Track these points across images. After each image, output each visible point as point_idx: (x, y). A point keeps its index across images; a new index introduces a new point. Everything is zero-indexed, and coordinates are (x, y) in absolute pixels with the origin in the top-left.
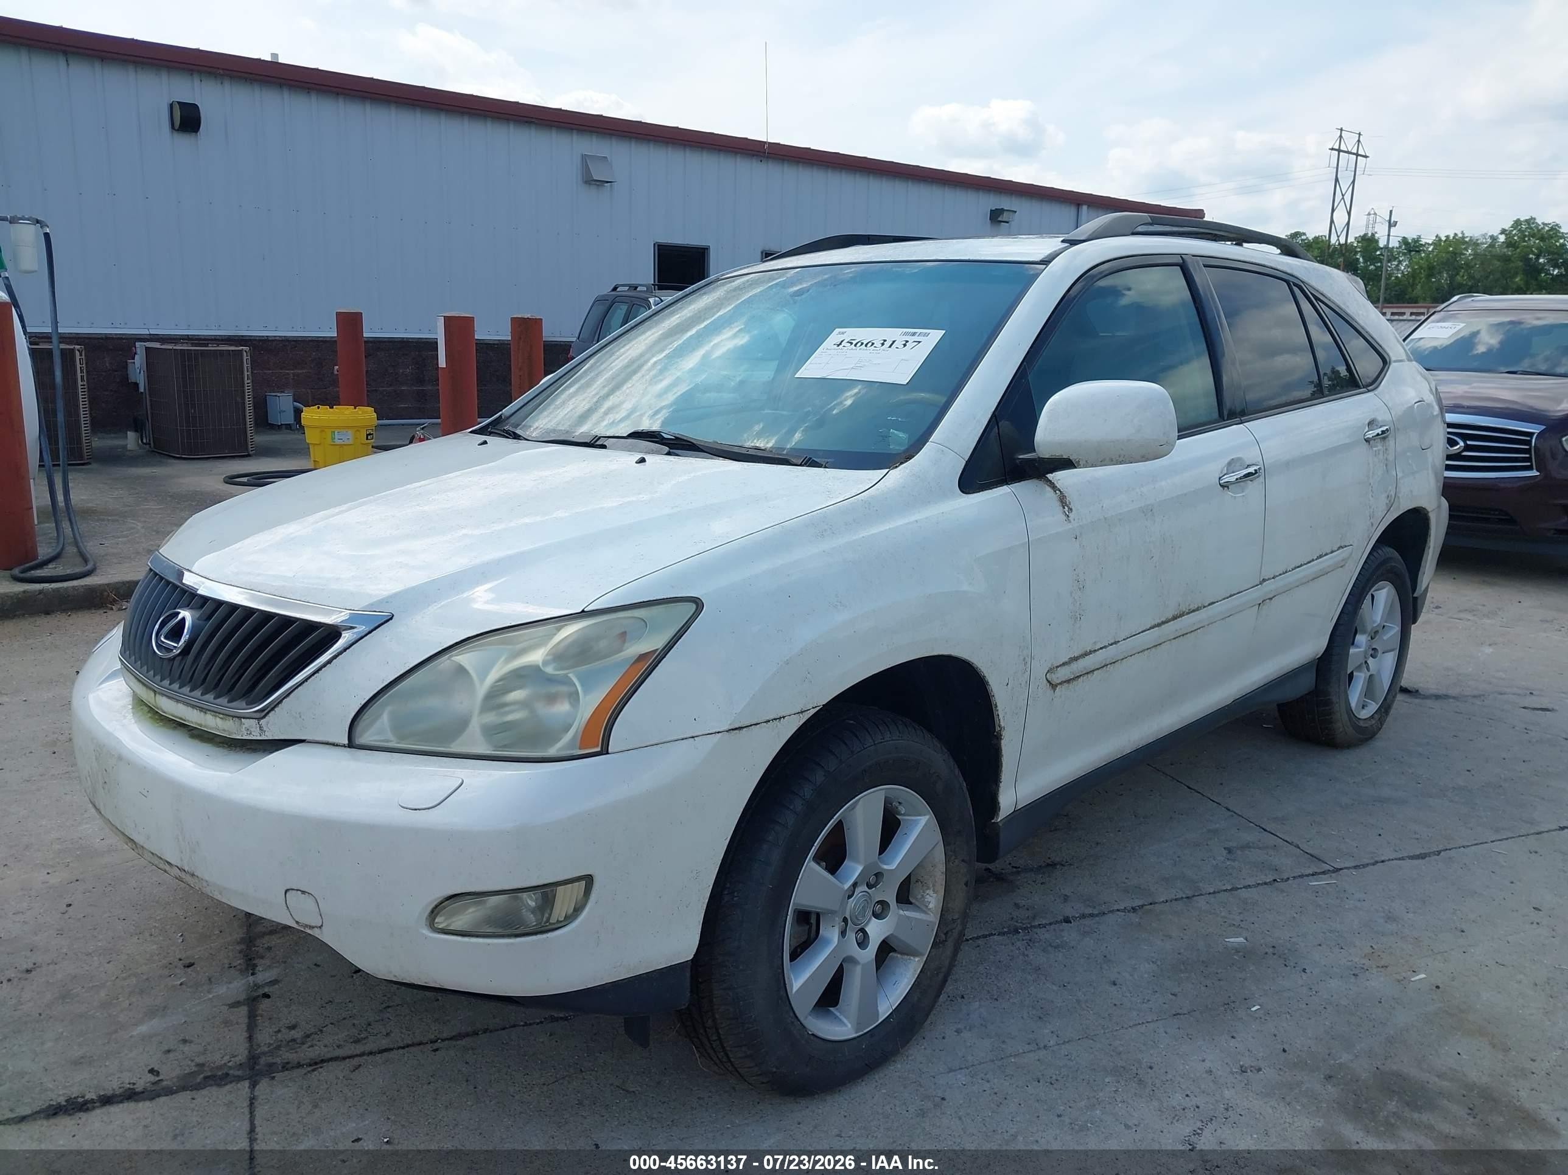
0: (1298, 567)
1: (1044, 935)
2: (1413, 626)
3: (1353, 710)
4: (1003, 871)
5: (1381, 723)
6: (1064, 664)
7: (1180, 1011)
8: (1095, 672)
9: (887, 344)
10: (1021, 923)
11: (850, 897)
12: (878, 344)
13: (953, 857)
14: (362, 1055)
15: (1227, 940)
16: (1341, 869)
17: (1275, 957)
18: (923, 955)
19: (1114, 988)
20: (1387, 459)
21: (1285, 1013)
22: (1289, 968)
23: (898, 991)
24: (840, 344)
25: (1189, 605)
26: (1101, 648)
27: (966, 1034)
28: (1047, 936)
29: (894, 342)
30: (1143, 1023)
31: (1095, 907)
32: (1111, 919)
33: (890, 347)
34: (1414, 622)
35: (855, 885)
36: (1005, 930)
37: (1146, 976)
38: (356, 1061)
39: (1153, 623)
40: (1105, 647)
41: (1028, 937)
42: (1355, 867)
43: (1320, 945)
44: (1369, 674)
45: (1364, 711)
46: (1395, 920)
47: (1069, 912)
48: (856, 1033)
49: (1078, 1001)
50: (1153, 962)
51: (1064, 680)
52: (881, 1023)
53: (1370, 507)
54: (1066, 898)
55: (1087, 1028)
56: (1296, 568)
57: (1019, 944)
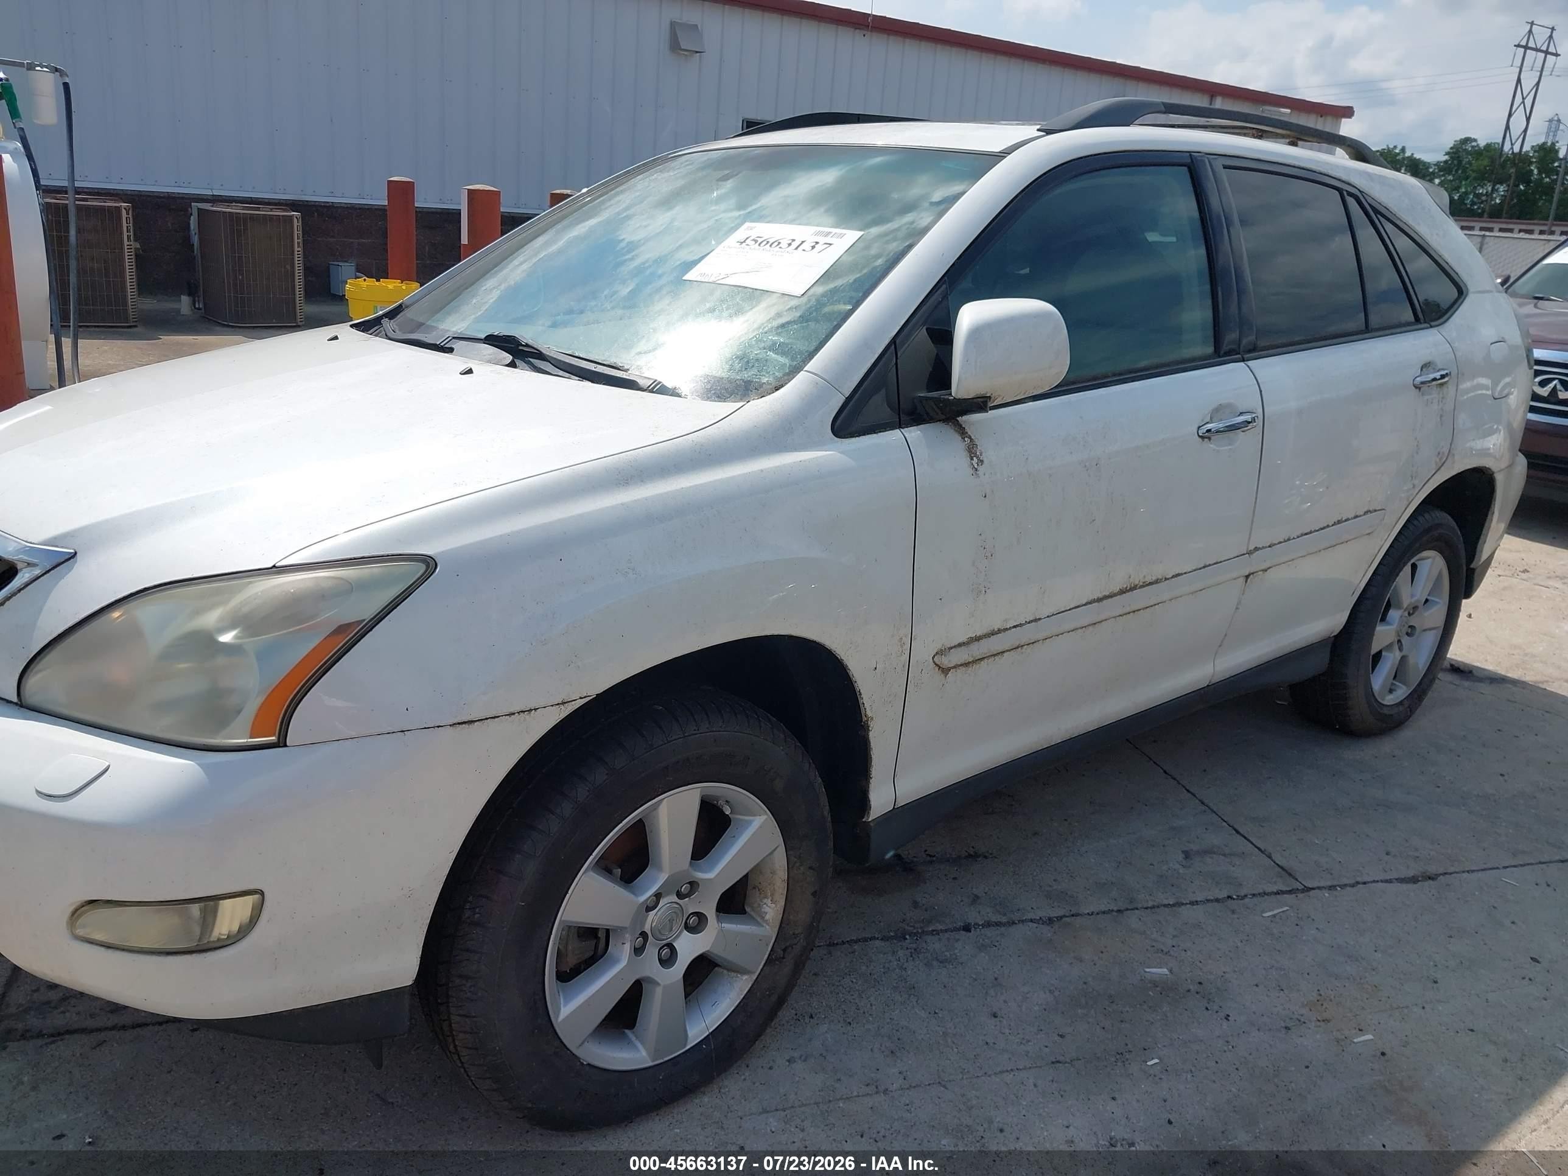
0: (1306, 534)
1: (934, 945)
2: (1464, 601)
3: (1376, 695)
4: (915, 859)
5: (1411, 711)
6: (960, 645)
7: (1061, 1058)
8: (1005, 654)
9: (795, 245)
10: (914, 927)
11: (649, 909)
12: (784, 244)
13: (798, 864)
14: (113, 1028)
15: (1147, 970)
16: (1313, 889)
17: (1198, 996)
18: (754, 972)
19: (994, 1020)
20: (1442, 409)
21: (1187, 1072)
22: (1210, 1012)
23: (718, 1012)
24: (744, 242)
25: (1145, 577)
26: (1015, 627)
27: (799, 1066)
28: (937, 946)
29: (803, 242)
30: (1012, 1070)
31: (1005, 915)
32: (1018, 931)
33: (796, 248)
34: (1468, 595)
35: (658, 896)
36: (892, 934)
37: (1037, 1008)
38: (102, 1036)
39: (1091, 598)
40: (1020, 625)
41: (914, 946)
42: (1332, 888)
43: (1257, 985)
44: (1402, 654)
45: (1391, 697)
46: (1357, 960)
47: (973, 916)
48: (653, 1061)
49: (945, 1034)
50: (1050, 991)
51: (959, 663)
52: (689, 1049)
53: (1413, 466)
54: (975, 899)
55: (943, 1071)
56: (1302, 535)
57: (901, 953)
